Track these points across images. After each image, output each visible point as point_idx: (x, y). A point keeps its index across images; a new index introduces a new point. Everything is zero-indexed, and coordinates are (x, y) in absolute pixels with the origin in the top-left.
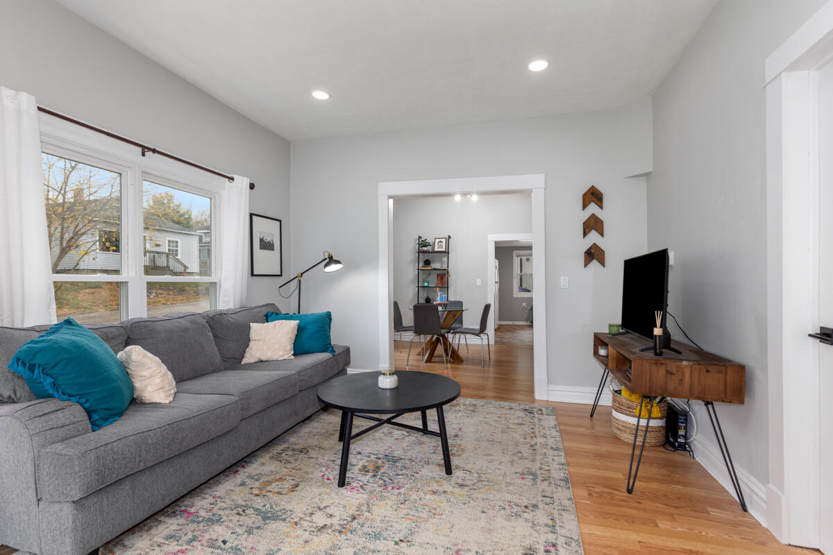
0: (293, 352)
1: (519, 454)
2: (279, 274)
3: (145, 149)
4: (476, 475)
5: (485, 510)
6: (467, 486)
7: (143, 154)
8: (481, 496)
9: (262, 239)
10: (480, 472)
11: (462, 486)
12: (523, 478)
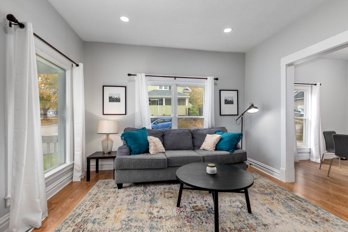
0: (215, 148)
2: (237, 114)
3: (175, 78)
7: (175, 79)
9: (226, 100)
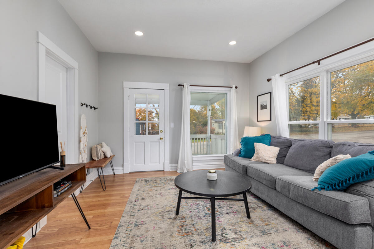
1: (142, 239)
4: (165, 217)
5: (157, 205)
6: (167, 212)
8: (159, 209)
10: (163, 220)
11: (169, 211)
12: (142, 222)
